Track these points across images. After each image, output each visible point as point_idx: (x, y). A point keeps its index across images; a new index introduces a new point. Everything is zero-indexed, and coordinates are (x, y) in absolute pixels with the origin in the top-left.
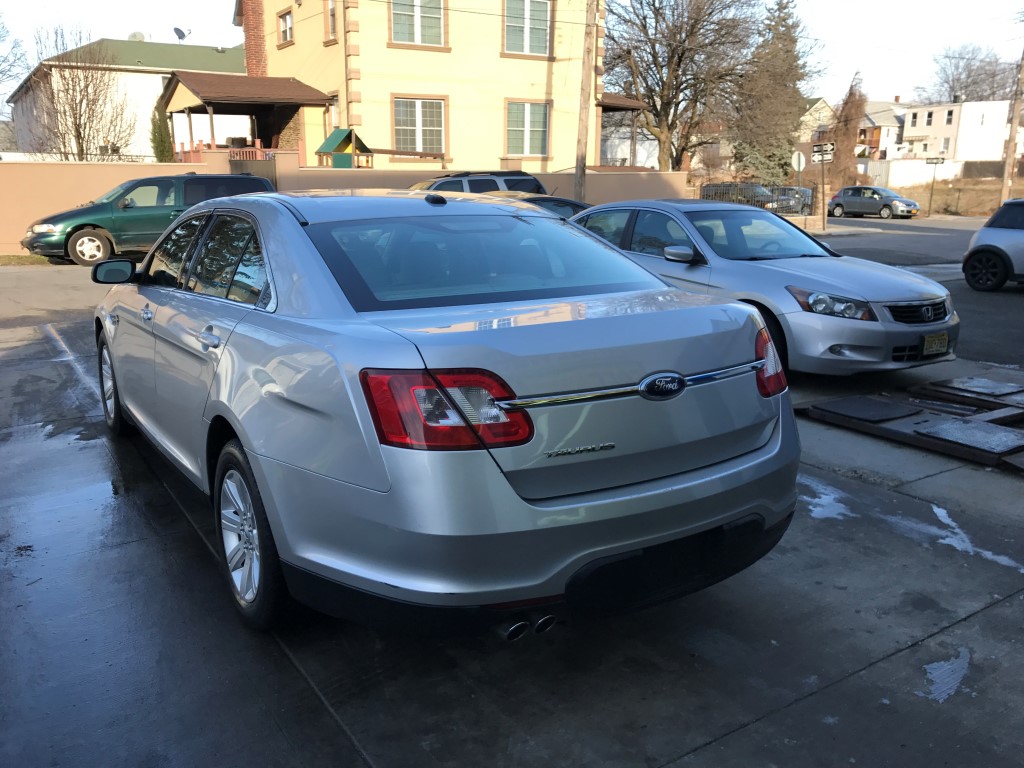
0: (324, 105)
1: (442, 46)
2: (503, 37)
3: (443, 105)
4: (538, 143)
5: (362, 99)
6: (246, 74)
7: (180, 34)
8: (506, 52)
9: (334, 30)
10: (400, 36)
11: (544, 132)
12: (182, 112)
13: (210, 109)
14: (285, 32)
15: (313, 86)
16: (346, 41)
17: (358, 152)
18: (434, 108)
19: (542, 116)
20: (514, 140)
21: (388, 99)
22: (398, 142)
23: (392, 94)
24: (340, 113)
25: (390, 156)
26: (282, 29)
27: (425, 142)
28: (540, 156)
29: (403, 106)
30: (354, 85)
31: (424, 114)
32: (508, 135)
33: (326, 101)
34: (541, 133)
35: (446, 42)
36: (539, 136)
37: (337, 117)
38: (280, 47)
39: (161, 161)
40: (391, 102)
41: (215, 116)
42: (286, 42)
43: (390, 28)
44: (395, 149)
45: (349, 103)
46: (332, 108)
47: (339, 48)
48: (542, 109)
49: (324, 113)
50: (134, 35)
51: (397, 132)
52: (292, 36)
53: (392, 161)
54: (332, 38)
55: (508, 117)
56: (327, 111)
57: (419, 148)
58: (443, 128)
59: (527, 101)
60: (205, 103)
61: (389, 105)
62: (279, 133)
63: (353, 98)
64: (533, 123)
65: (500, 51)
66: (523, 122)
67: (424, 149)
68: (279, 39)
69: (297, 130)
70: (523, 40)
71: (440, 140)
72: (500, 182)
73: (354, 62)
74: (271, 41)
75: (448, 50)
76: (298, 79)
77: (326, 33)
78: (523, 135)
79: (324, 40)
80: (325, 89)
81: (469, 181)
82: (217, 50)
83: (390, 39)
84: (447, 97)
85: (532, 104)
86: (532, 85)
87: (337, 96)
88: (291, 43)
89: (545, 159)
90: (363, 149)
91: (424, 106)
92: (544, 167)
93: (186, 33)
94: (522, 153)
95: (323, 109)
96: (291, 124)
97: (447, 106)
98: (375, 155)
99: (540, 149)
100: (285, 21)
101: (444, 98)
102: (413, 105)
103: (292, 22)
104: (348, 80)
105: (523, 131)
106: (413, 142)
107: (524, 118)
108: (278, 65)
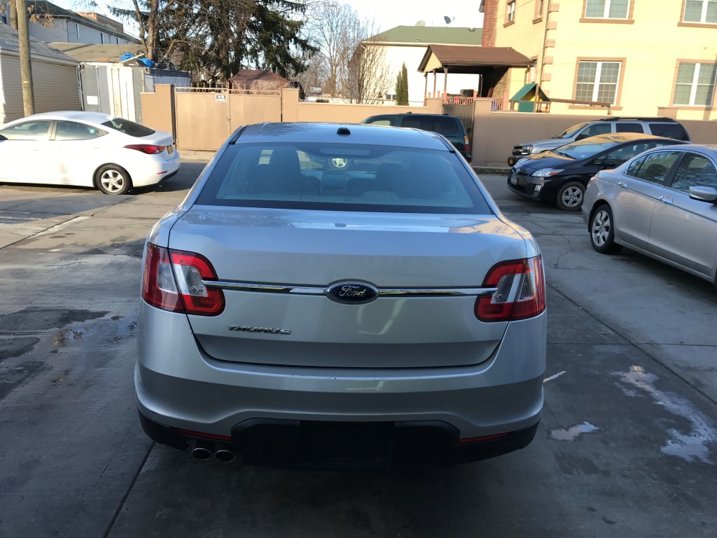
0: (526, 67)
1: (627, 19)
2: (682, 10)
3: (620, 65)
4: (705, 96)
5: (554, 62)
6: (481, 46)
7: (448, 20)
8: (683, 22)
9: (541, 12)
10: (591, 14)
11: (711, 87)
12: (432, 72)
13: (446, 70)
14: (510, 15)
15: (522, 53)
16: (548, 19)
17: (541, 100)
18: (613, 67)
19: (711, 74)
20: (681, 94)
21: (574, 61)
22: (578, 93)
23: (578, 58)
24: (537, 72)
25: (570, 104)
26: (509, 13)
27: (600, 94)
28: (704, 106)
29: (585, 66)
30: (549, 52)
31: (603, 73)
32: (676, 88)
33: (528, 64)
34: (708, 88)
35: (631, 16)
36: (706, 90)
37: (534, 76)
38: (506, 26)
39: (399, 104)
40: (577, 64)
41: (449, 75)
42: (510, 22)
43: (584, 8)
44: (574, 99)
45: (543, 65)
46: (532, 69)
47: (542, 25)
48: (712, 68)
49: (526, 72)
50: (419, 23)
51: (579, 86)
52: (513, 18)
53: (570, 108)
54: (539, 17)
55: (678, 74)
56: (529, 70)
57: (595, 99)
58: (617, 84)
59: (698, 61)
60: (443, 65)
61: (574, 66)
62: (494, 86)
63: (546, 61)
64: (701, 79)
65: (678, 21)
66: (692, 78)
67: (598, 99)
68: (505, 20)
69: (505, 84)
70: (701, 12)
71: (614, 92)
72: (646, 126)
73: (551, 34)
74: (500, 21)
75: (632, 22)
76: (513, 48)
77: (536, 14)
78: (690, 89)
79: (533, 19)
80: (529, 55)
81: (617, 125)
82: (470, 30)
83: (583, 15)
84: (625, 59)
85: (702, 64)
86: (705, 48)
87: (536, 60)
88: (513, 23)
89: (708, 109)
90: (545, 99)
91: (604, 66)
92: (706, 116)
93: (452, 19)
94: (688, 103)
95: (526, 69)
96: (502, 81)
97: (623, 66)
98: (553, 103)
99: (705, 101)
100: (511, 7)
101: (622, 60)
102: (595, 66)
103: (515, 9)
104: (545, 47)
105: (691, 86)
106: (591, 94)
107: (693, 75)
108: (503, 39)
